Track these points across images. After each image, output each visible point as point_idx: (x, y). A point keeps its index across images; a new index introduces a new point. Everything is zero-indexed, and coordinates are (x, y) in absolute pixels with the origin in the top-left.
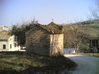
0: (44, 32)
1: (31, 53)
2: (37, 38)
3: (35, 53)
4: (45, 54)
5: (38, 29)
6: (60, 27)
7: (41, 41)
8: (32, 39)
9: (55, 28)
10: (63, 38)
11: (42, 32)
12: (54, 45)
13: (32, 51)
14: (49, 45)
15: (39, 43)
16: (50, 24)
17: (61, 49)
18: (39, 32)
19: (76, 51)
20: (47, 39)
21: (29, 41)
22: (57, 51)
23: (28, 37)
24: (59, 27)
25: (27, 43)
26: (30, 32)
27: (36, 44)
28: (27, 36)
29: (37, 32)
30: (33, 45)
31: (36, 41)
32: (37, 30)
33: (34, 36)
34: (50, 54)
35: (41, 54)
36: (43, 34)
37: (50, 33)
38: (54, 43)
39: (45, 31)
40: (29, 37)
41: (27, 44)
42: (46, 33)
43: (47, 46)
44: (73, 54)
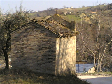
0: (45, 34)
1: (22, 69)
2: (32, 45)
3: (29, 69)
4: (47, 72)
5: (35, 29)
6: (70, 24)
7: (40, 50)
8: (23, 45)
9: (62, 25)
10: (75, 43)
11: (42, 34)
12: (61, 57)
13: (22, 67)
14: (55, 56)
15: (35, 53)
16: (53, 19)
17: (71, 63)
18: (37, 33)
19: (96, 69)
20: (51, 46)
21: (18, 48)
22: (65, 67)
23: (17, 41)
24: (68, 23)
25: (14, 53)
26: (21, 33)
27: (31, 54)
28: (14, 40)
29: (32, 34)
30: (25, 55)
31: (31, 49)
32: (33, 29)
33: (27, 41)
34: (55, 72)
35: (39, 71)
36: (44, 37)
37: (57, 36)
38: (61, 54)
39: (47, 32)
40: (18, 43)
41: (15, 55)
42: (48, 35)
43: (51, 57)
44: (91, 74)
